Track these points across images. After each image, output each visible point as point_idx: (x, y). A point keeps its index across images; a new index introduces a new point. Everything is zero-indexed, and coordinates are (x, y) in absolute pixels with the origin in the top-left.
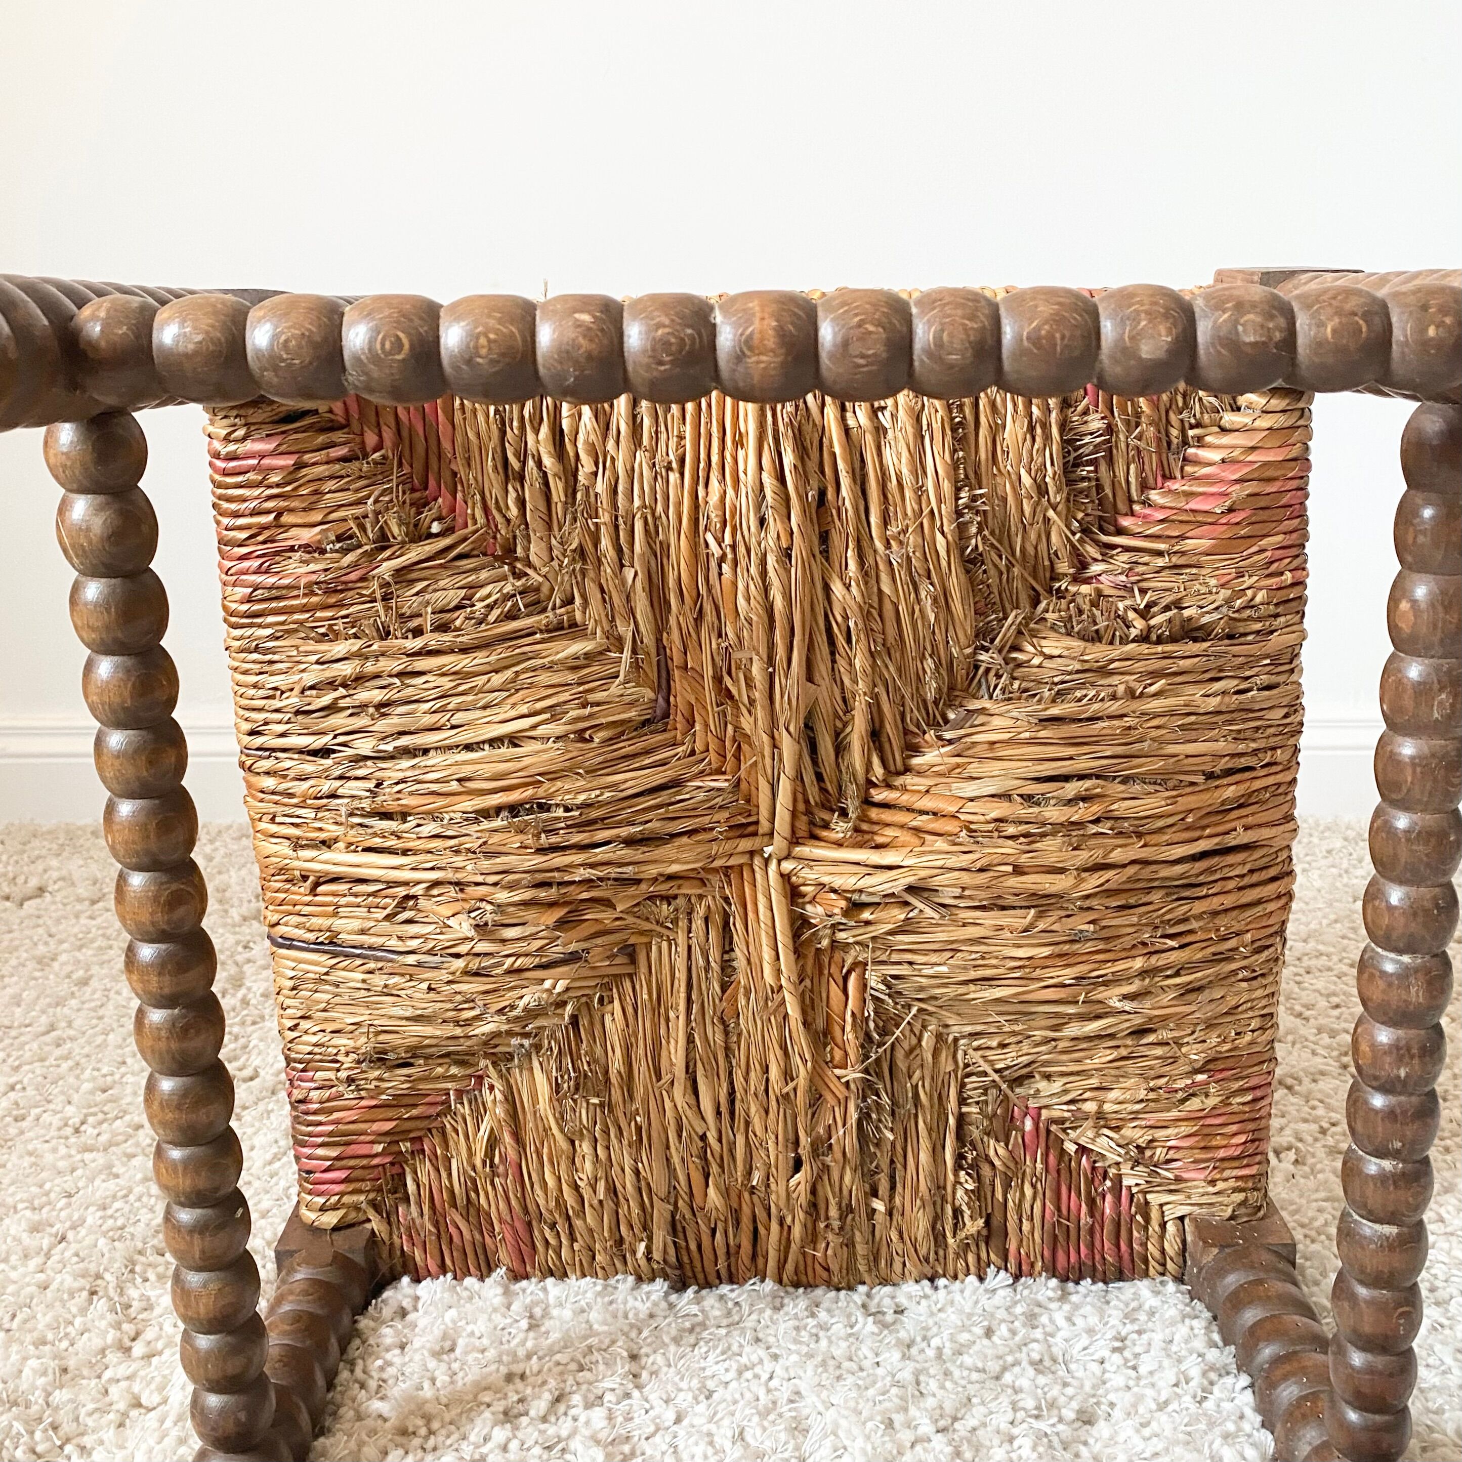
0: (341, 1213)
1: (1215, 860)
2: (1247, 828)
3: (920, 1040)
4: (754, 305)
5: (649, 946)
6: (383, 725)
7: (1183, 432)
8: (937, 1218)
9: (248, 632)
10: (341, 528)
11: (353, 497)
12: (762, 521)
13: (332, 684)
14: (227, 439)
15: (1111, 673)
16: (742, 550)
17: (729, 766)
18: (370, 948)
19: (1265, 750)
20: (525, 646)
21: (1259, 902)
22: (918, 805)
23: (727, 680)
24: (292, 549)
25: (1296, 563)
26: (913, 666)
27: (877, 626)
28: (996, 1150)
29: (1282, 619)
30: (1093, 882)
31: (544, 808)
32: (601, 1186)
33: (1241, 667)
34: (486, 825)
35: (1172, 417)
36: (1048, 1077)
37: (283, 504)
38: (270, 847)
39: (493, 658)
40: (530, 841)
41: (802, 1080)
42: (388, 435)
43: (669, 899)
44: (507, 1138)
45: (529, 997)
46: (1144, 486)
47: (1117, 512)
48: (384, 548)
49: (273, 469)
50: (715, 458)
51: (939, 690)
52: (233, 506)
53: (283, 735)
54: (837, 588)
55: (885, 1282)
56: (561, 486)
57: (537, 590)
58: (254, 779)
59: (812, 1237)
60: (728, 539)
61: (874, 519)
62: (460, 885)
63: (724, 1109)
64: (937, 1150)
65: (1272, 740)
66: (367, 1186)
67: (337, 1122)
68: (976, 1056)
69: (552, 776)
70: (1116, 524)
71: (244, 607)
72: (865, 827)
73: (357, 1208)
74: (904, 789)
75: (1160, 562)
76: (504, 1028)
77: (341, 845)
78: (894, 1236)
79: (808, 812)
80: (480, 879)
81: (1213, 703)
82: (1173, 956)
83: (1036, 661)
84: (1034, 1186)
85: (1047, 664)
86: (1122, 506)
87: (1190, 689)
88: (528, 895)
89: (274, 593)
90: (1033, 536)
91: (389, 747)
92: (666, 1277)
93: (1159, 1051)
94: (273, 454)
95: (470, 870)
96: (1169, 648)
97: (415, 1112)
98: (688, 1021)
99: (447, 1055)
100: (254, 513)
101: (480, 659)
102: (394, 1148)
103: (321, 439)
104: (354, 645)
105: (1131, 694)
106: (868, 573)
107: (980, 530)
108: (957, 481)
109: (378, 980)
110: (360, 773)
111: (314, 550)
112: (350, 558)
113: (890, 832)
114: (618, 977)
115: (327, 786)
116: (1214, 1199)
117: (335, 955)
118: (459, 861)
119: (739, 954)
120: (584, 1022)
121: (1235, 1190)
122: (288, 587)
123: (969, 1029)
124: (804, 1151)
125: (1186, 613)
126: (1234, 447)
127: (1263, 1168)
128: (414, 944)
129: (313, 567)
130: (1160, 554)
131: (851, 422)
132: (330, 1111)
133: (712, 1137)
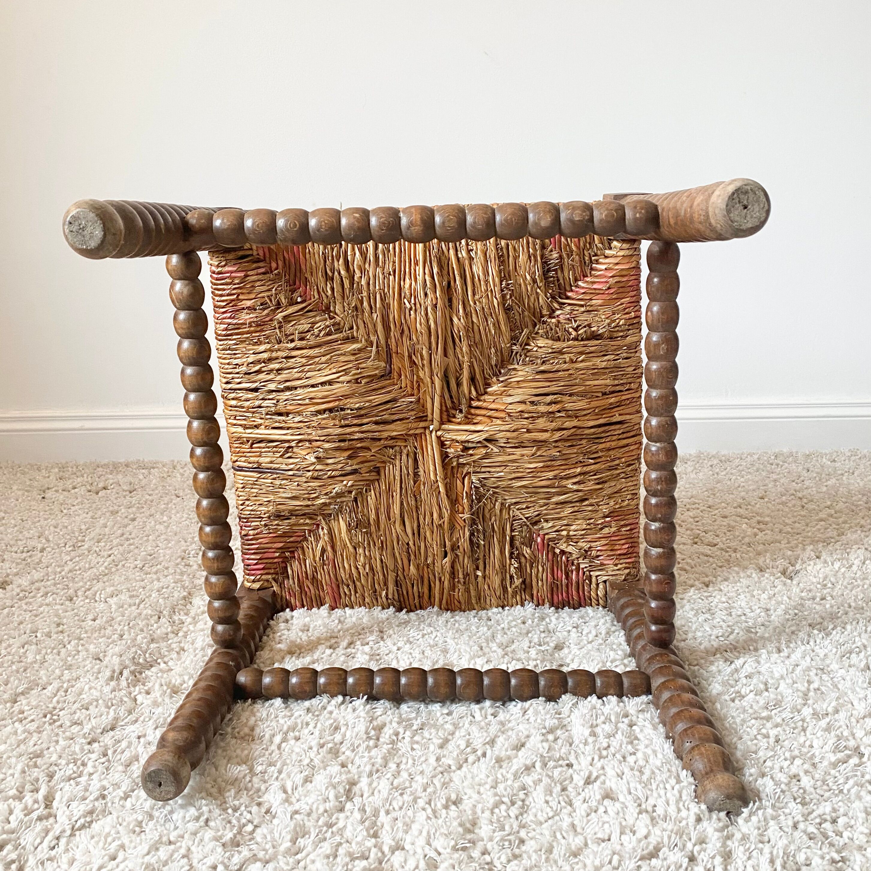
0: (261, 583)
1: (606, 428)
2: (620, 415)
3: (495, 505)
4: (413, 210)
5: (385, 467)
6: (278, 378)
7: (590, 258)
8: (503, 580)
9: (225, 342)
10: (263, 300)
11: (267, 288)
12: (426, 295)
13: (259, 362)
14: (218, 266)
15: (564, 353)
16: (418, 306)
17: (415, 392)
18: (274, 469)
19: (626, 384)
20: (335, 346)
21: (627, 445)
22: (489, 407)
23: (414, 357)
24: (243, 309)
25: (636, 309)
26: (486, 351)
27: (471, 335)
28: (527, 551)
29: (631, 331)
30: (557, 435)
31: (343, 409)
32: (367, 567)
33: (615, 350)
34: (320, 417)
35: (586, 252)
36: (547, 521)
37: (239, 291)
38: (233, 429)
39: (322, 350)
40: (337, 422)
41: (446, 519)
42: (280, 263)
43: (392, 447)
44: (329, 548)
45: (338, 488)
46: (576, 280)
47: (566, 290)
48: (279, 308)
49: (236, 277)
50: (407, 270)
51: (497, 360)
52: (220, 292)
53: (239, 383)
54: (455, 320)
55: (484, 609)
56: (348, 282)
57: (339, 324)
58: (228, 402)
59: (453, 588)
60: (413, 301)
61: (470, 293)
62: (310, 441)
63: (416, 532)
64: (502, 552)
65: (630, 379)
66: (272, 571)
67: (260, 543)
68: (518, 513)
69: (346, 397)
70: (566, 295)
71: (224, 333)
72: (469, 416)
73: (267, 581)
74: (485, 401)
75: (583, 309)
76: (328, 501)
77: (263, 427)
78: (486, 587)
79: (447, 411)
80: (318, 438)
81: (604, 364)
82: (592, 467)
83: (535, 349)
84: (543, 567)
85: (539, 350)
86: (568, 288)
87: (595, 359)
88: (337, 445)
89: (236, 326)
90: (532, 299)
91: (282, 387)
92: (394, 607)
93: (590, 508)
94: (235, 272)
95: (314, 434)
96: (586, 342)
97: (291, 539)
98: (401, 495)
99: (304, 515)
100: (228, 295)
101: (317, 351)
102: (283, 555)
103: (255, 265)
104: (268, 346)
105: (572, 361)
106: (467, 314)
107: (511, 297)
108: (501, 277)
109: (277, 482)
110: (271, 397)
111: (252, 309)
112: (266, 312)
113: (479, 418)
114: (373, 481)
115: (257, 403)
116: (617, 572)
117: (260, 472)
118: (309, 431)
119: (421, 470)
120: (359, 500)
121: (626, 568)
122: (242, 324)
123: (514, 501)
124: (448, 549)
125: (593, 329)
126: (609, 263)
127: (637, 559)
128: (291, 466)
129: (251, 316)
130: (582, 306)
131: (460, 256)
132: (257, 539)
133: (411, 543)
